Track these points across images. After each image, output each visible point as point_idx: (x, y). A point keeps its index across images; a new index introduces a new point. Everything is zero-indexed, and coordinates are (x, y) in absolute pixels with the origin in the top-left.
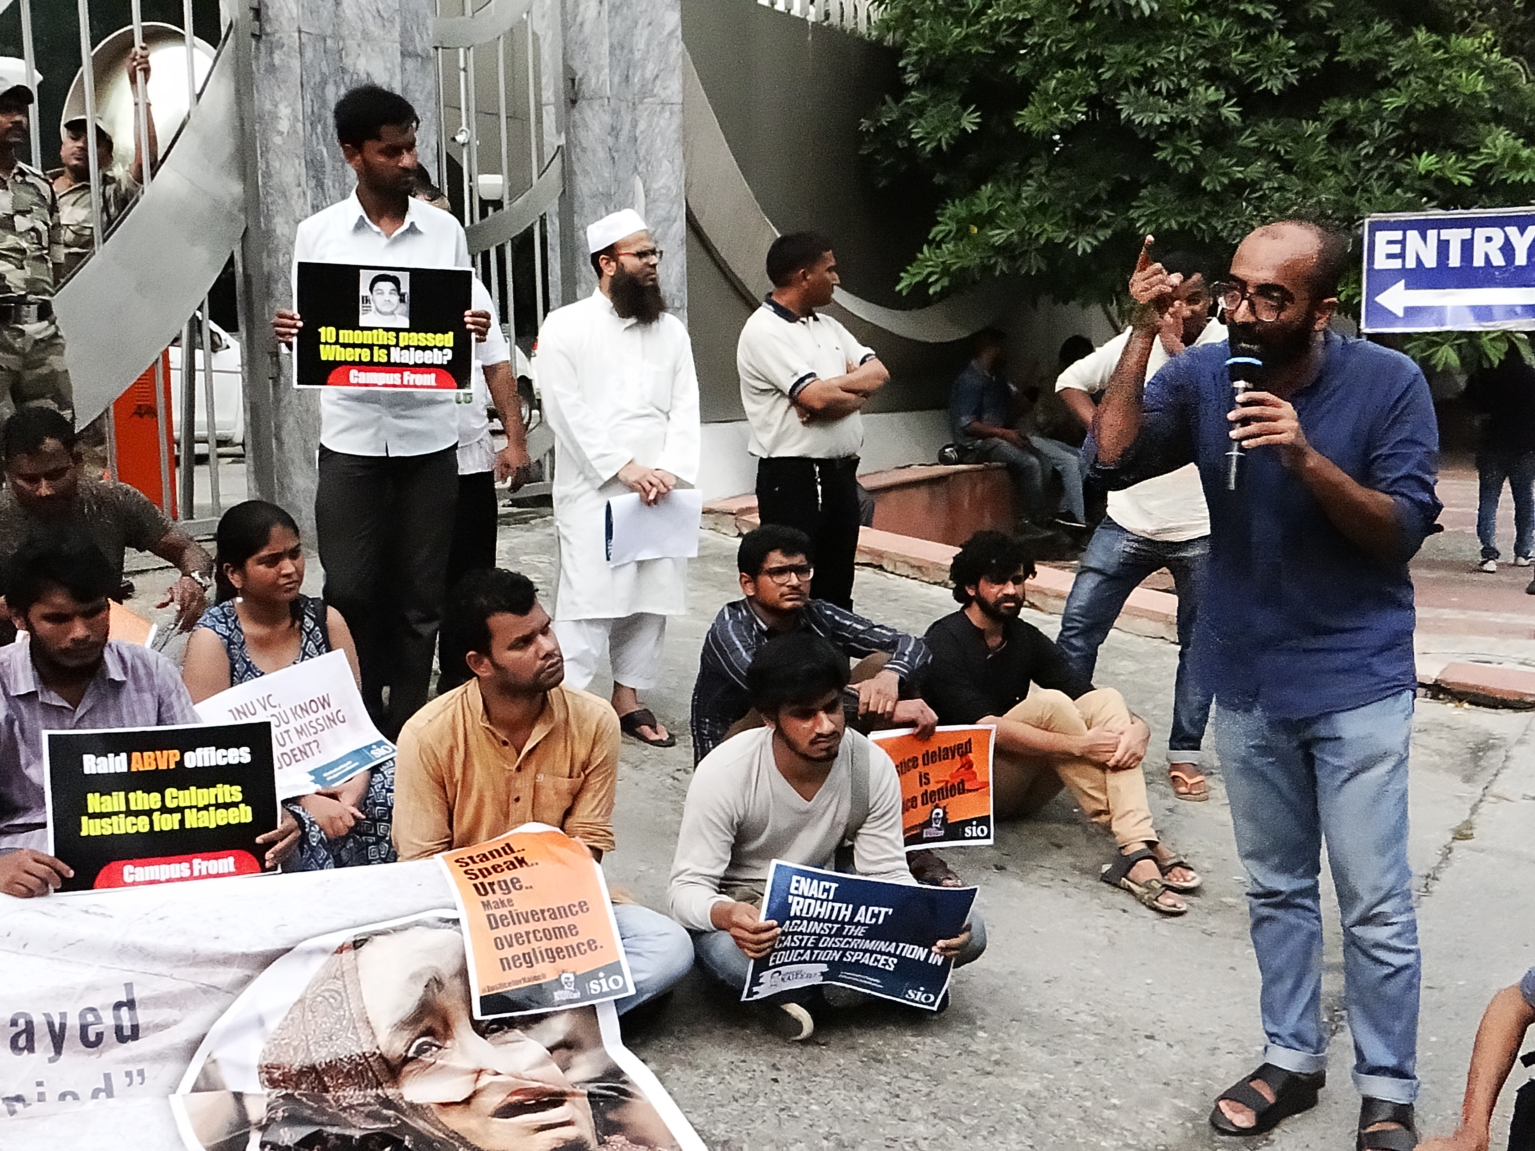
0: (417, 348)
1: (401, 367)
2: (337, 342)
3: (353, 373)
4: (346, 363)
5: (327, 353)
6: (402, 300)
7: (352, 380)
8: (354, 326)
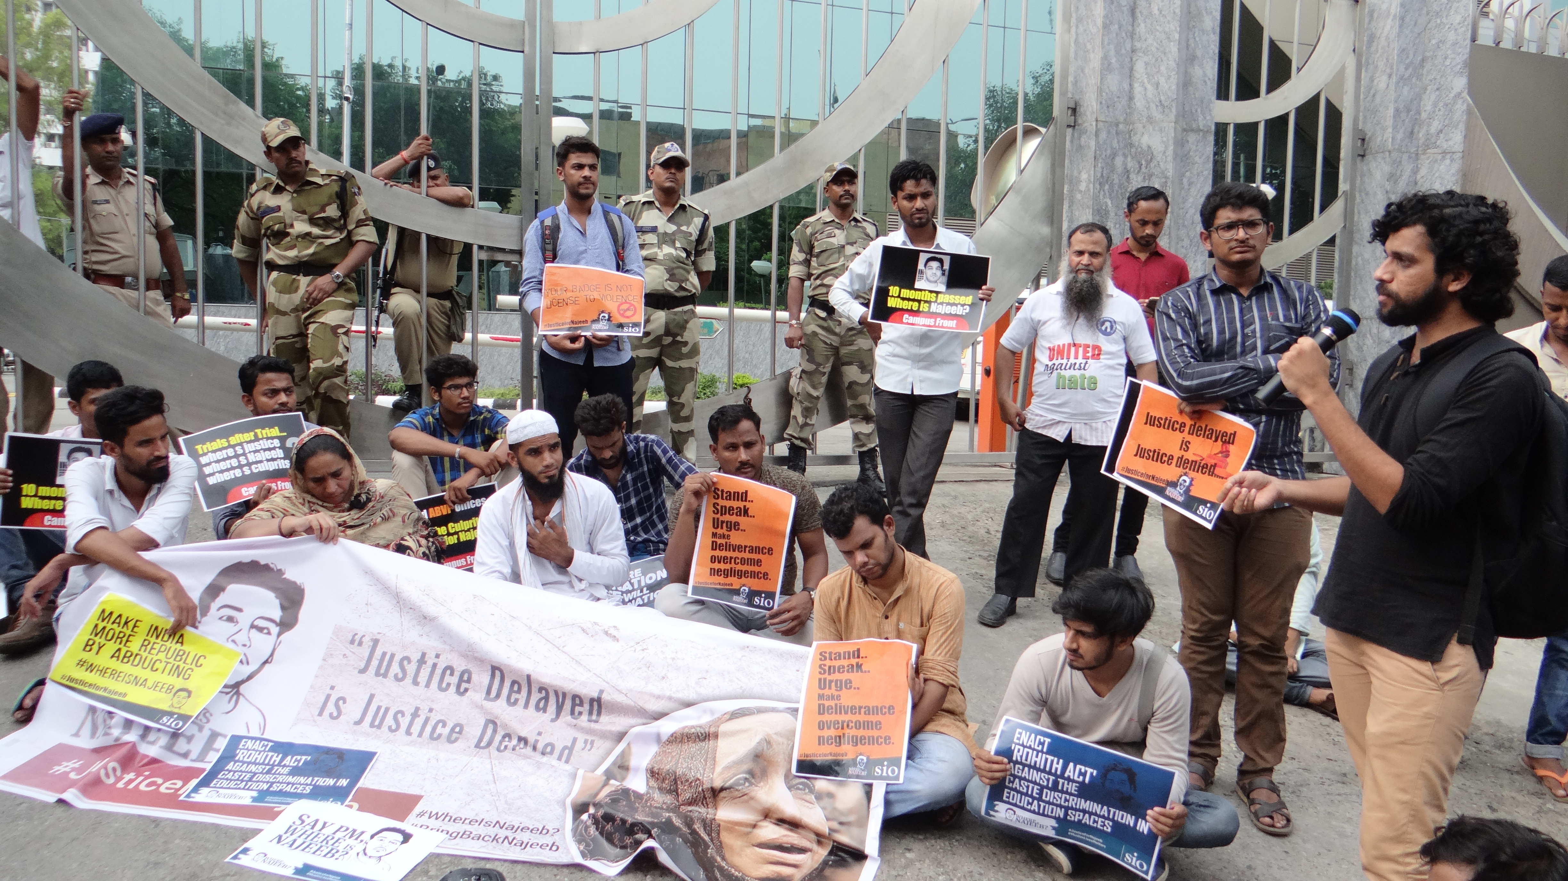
0: (948, 304)
1: (935, 315)
2: (899, 296)
3: (906, 316)
4: (902, 310)
5: (892, 303)
6: (943, 274)
7: (904, 320)
8: (911, 287)
